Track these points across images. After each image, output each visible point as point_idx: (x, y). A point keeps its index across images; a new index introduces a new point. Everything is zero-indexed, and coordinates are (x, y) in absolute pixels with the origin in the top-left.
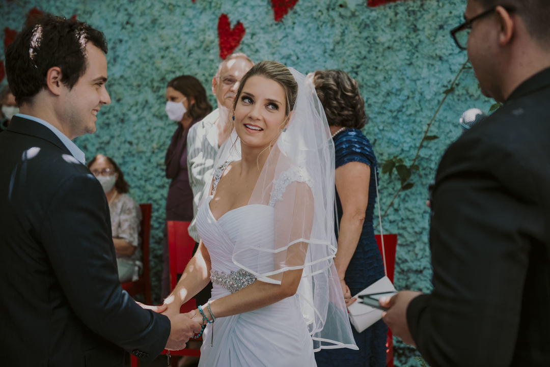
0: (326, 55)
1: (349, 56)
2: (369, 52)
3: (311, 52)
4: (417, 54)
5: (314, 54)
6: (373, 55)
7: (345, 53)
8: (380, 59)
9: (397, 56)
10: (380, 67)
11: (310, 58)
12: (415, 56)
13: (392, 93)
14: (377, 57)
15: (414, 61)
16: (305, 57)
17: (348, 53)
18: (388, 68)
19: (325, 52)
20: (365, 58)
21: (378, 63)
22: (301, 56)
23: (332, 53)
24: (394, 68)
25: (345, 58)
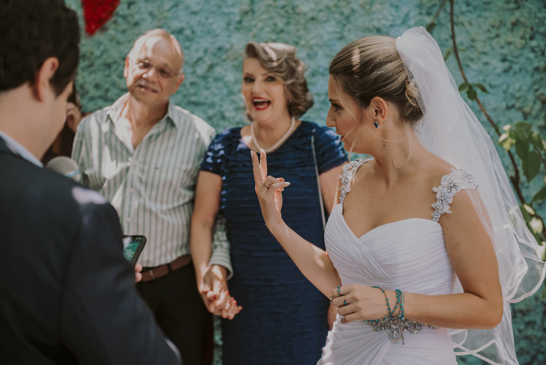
0: (231, 28)
1: (262, 29)
2: (288, 23)
3: (211, 24)
4: (349, 26)
5: (214, 27)
6: (292, 28)
7: (255, 26)
8: (302, 33)
9: (324, 28)
10: (302, 42)
11: (209, 32)
12: (346, 28)
13: (319, 73)
14: (298, 30)
15: (346, 34)
16: (202, 31)
17: (260, 25)
18: (312, 42)
19: (229, 24)
20: (282, 31)
21: (299, 37)
22: (198, 29)
23: (238, 26)
24: (320, 43)
25: (255, 31)
